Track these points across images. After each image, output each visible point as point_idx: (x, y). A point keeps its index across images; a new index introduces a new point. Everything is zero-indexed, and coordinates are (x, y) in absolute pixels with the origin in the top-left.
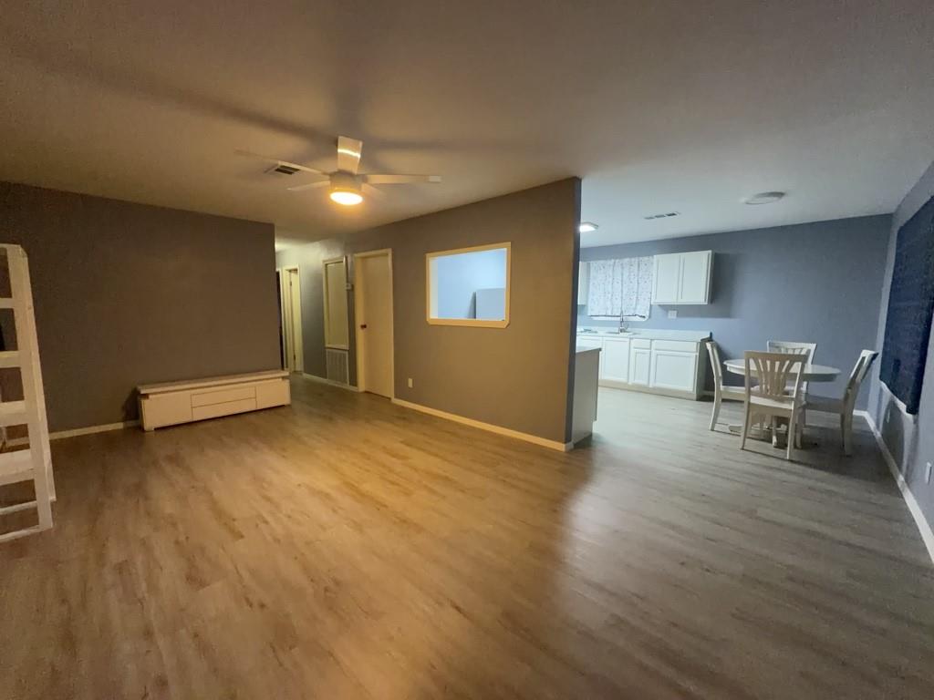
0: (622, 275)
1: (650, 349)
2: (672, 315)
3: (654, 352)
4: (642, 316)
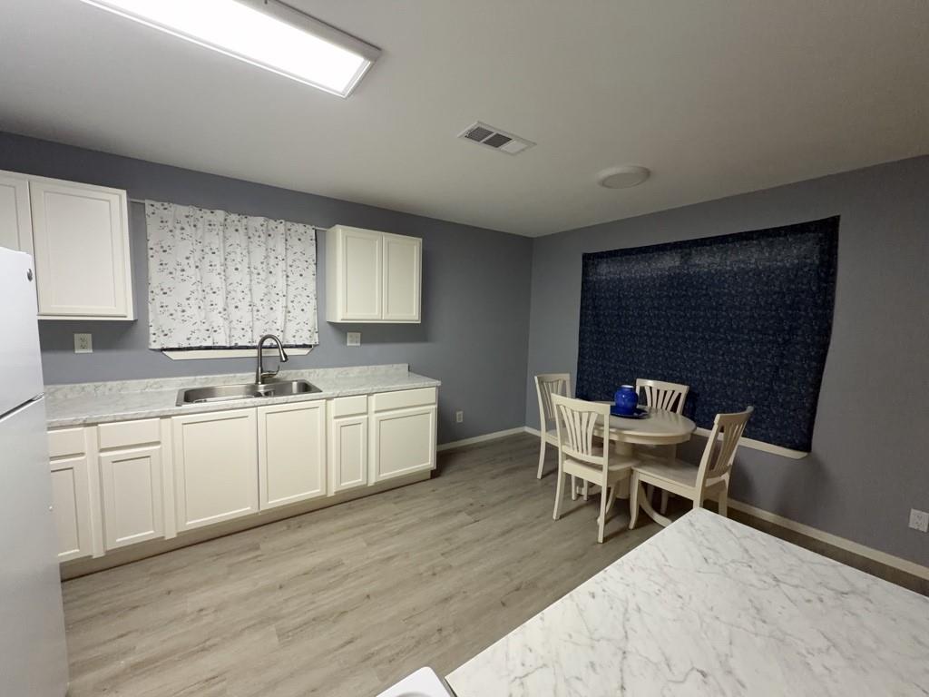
1: (367, 411)
2: (353, 342)
3: (374, 419)
4: (304, 346)
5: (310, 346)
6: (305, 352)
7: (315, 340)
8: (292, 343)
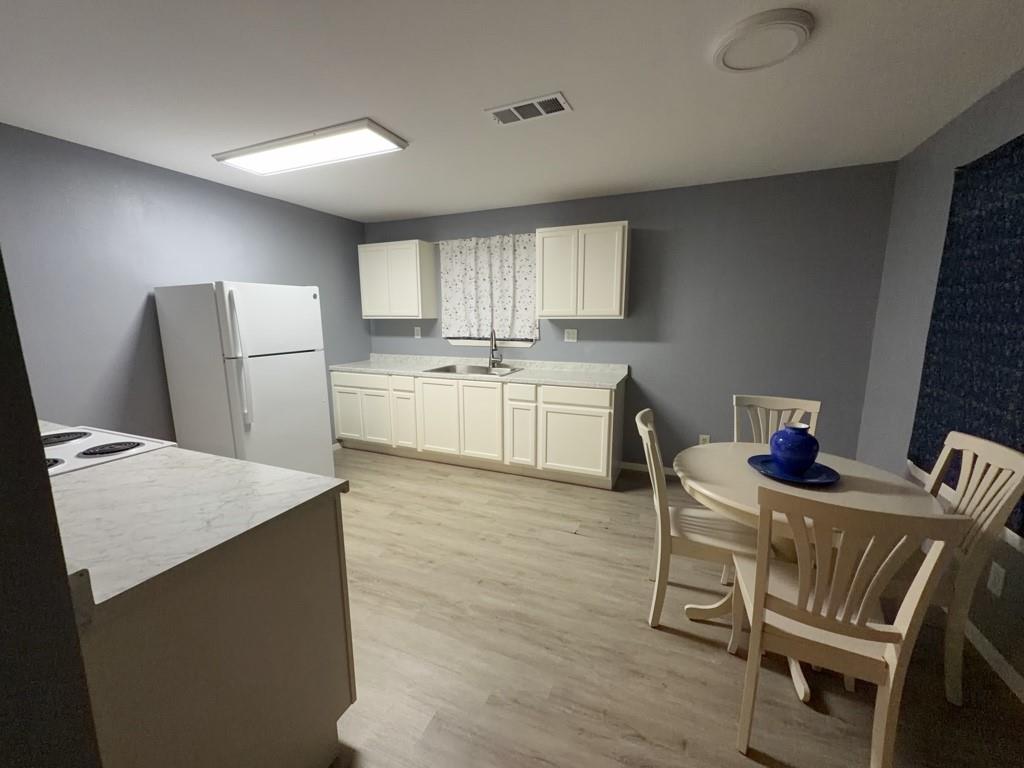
0: (490, 266)
1: (536, 400)
2: (570, 337)
3: (542, 407)
4: (526, 340)
5: (532, 340)
6: (529, 345)
7: (535, 335)
8: (518, 337)
